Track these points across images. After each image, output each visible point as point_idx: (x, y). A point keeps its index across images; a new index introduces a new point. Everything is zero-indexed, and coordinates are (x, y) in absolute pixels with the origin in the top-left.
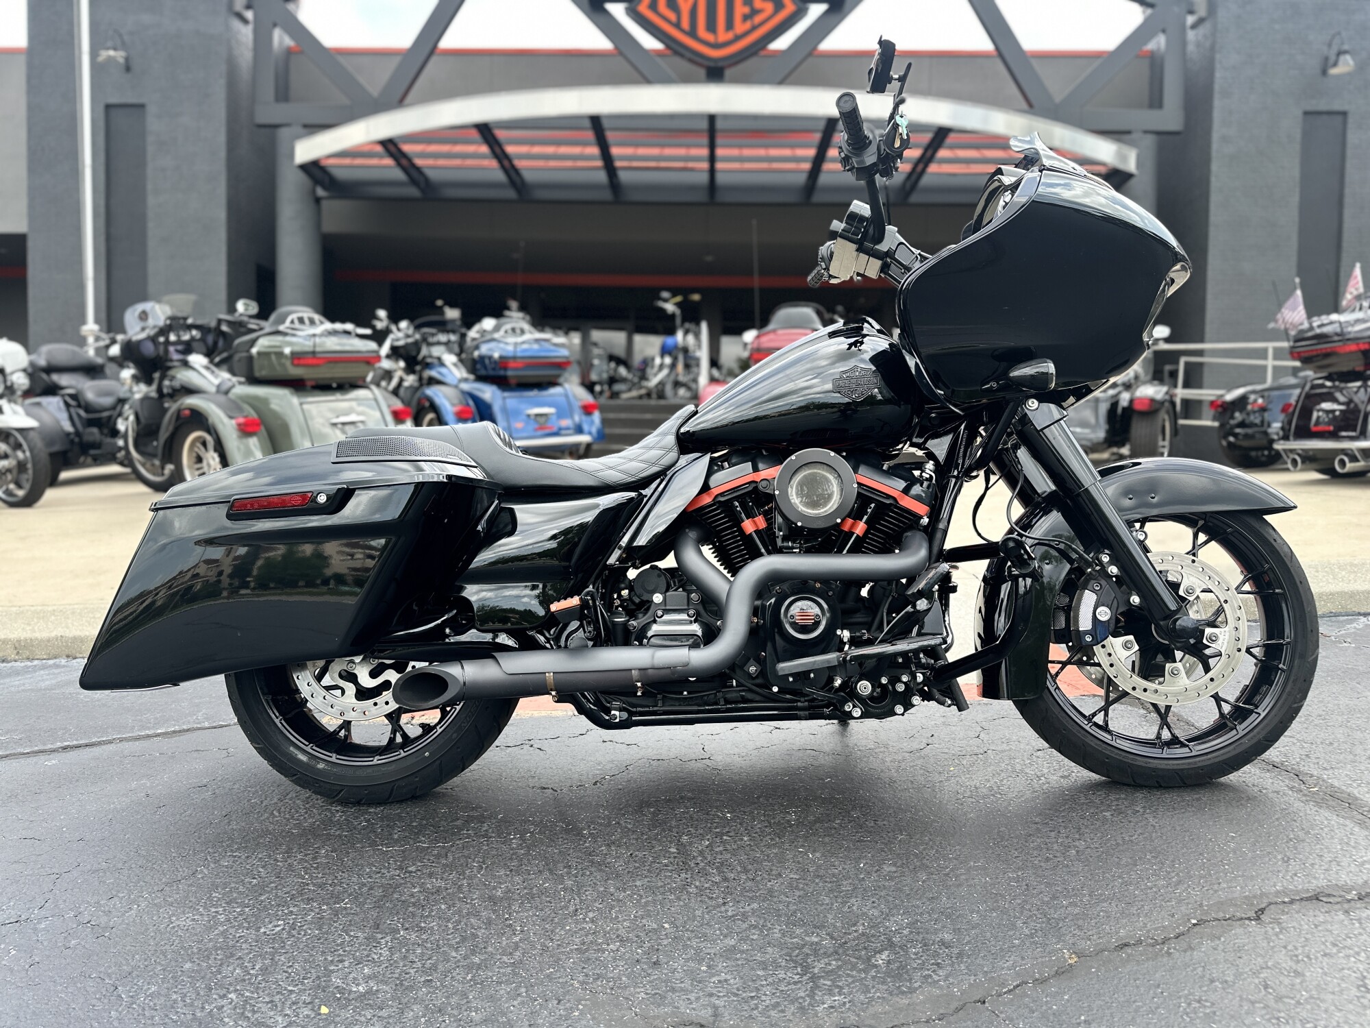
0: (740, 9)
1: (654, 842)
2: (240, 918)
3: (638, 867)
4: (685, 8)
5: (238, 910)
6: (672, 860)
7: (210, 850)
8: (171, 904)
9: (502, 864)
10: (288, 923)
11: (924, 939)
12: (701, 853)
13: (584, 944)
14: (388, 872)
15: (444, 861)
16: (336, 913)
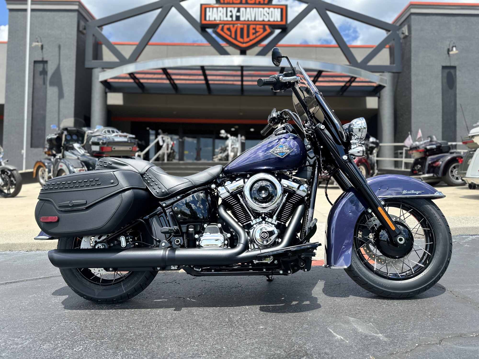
0: (252, 31)
1: (220, 317)
2: (67, 345)
3: (214, 326)
4: (233, 30)
5: (66, 342)
6: (226, 323)
7: (57, 320)
8: (41, 340)
9: (164, 325)
10: (84, 347)
11: (319, 352)
12: (237, 321)
13: (193, 354)
14: (122, 328)
15: (143, 324)
16: (102, 343)
